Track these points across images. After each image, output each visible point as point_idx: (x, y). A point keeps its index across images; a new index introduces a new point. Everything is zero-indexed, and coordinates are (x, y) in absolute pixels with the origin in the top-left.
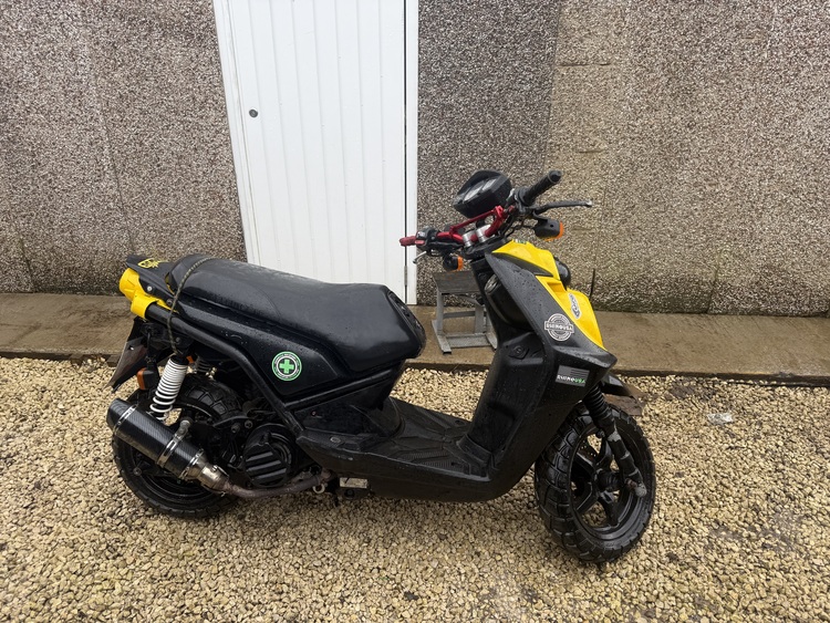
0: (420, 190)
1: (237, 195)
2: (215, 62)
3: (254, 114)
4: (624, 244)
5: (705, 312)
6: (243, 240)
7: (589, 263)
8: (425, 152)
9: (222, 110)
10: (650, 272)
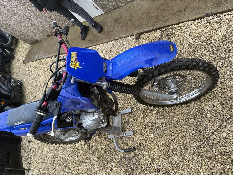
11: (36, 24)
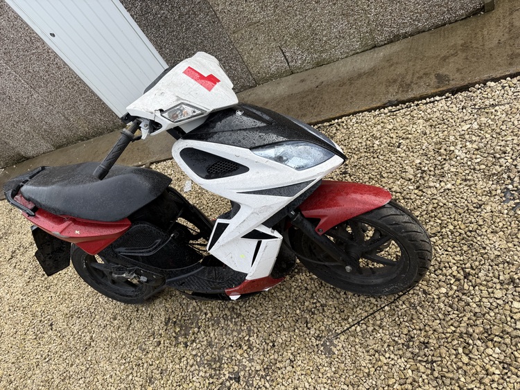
0: (150, 40)
1: (80, 79)
2: (17, 17)
3: (53, 35)
4: (286, 22)
5: (375, 47)
6: (101, 100)
7: (273, 44)
8: (135, 16)
9: (40, 39)
10: (316, 34)
11: (35, 116)
